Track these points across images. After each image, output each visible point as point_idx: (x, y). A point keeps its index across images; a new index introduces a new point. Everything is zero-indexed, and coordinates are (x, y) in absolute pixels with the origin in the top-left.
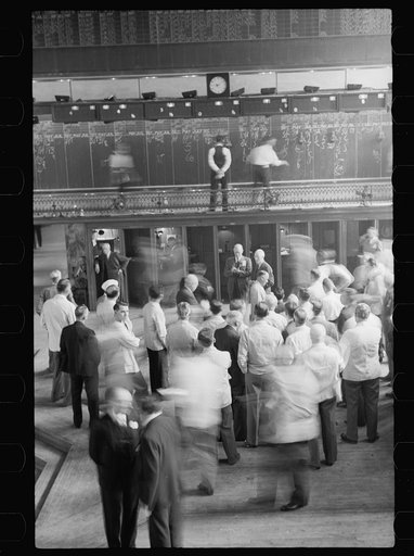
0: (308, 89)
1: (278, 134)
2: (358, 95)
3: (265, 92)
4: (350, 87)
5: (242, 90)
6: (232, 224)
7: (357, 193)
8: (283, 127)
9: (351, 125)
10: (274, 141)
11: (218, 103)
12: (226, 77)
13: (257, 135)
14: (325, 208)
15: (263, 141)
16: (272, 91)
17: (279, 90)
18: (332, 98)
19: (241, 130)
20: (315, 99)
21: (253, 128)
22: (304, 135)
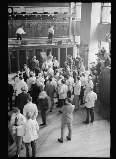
0: (34, 13)
1: (24, 25)
2: (47, 15)
3: (23, 13)
4: (45, 13)
5: (16, 12)
6: (14, 50)
7: (46, 41)
8: (25, 23)
9: (43, 23)
10: (23, 27)
11: (10, 16)
12: (12, 8)
13: (18, 25)
14: (39, 46)
15: (20, 27)
16: (25, 13)
17: (26, 13)
18: (41, 16)
19: (14, 23)
20: (36, 16)
21: (17, 23)
22: (31, 25)
